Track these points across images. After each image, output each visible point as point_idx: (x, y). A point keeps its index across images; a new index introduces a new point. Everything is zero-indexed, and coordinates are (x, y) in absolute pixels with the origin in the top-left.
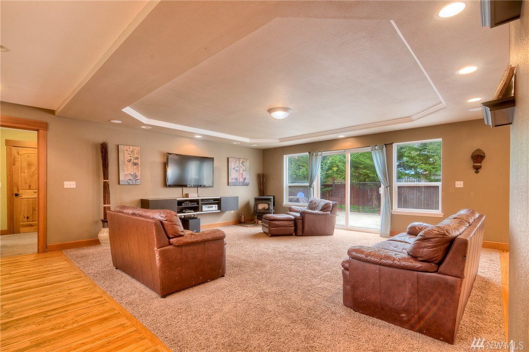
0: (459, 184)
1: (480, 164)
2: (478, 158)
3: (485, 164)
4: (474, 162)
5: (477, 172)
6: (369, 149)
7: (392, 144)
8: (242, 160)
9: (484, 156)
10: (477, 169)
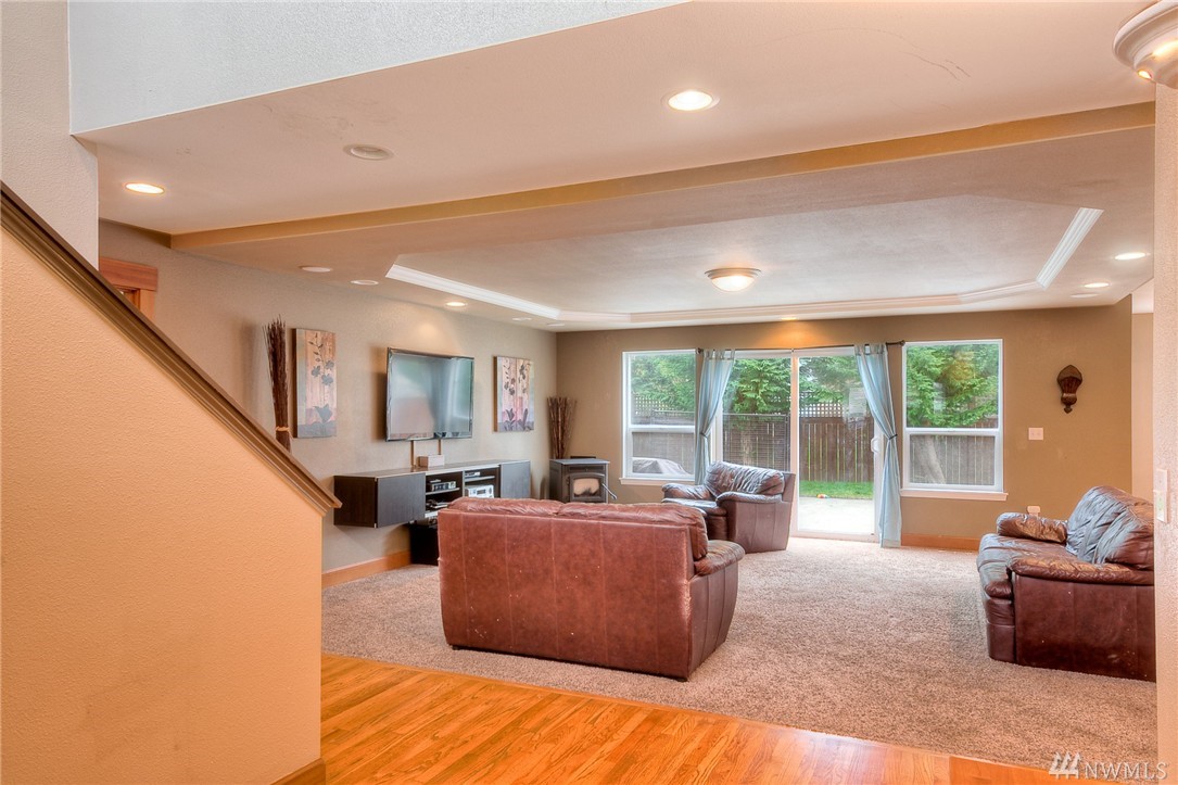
0: (1036, 434)
1: (1071, 395)
2: (1069, 382)
3: (1082, 393)
4: (1063, 391)
5: (1068, 411)
6: (851, 351)
7: (902, 343)
8: (521, 362)
9: (1078, 377)
10: (1068, 404)
